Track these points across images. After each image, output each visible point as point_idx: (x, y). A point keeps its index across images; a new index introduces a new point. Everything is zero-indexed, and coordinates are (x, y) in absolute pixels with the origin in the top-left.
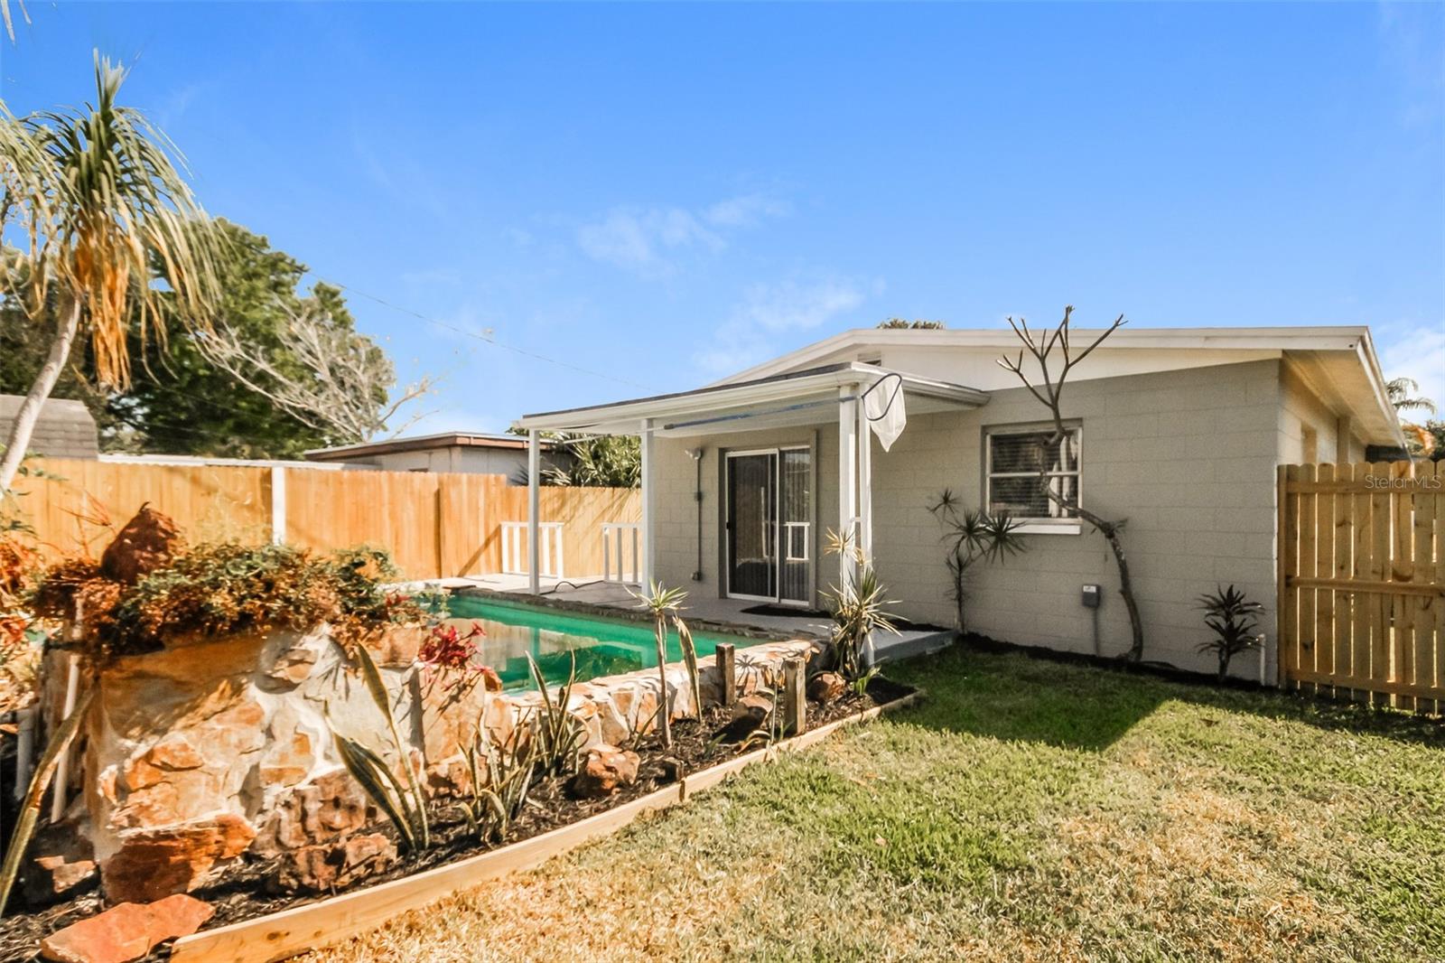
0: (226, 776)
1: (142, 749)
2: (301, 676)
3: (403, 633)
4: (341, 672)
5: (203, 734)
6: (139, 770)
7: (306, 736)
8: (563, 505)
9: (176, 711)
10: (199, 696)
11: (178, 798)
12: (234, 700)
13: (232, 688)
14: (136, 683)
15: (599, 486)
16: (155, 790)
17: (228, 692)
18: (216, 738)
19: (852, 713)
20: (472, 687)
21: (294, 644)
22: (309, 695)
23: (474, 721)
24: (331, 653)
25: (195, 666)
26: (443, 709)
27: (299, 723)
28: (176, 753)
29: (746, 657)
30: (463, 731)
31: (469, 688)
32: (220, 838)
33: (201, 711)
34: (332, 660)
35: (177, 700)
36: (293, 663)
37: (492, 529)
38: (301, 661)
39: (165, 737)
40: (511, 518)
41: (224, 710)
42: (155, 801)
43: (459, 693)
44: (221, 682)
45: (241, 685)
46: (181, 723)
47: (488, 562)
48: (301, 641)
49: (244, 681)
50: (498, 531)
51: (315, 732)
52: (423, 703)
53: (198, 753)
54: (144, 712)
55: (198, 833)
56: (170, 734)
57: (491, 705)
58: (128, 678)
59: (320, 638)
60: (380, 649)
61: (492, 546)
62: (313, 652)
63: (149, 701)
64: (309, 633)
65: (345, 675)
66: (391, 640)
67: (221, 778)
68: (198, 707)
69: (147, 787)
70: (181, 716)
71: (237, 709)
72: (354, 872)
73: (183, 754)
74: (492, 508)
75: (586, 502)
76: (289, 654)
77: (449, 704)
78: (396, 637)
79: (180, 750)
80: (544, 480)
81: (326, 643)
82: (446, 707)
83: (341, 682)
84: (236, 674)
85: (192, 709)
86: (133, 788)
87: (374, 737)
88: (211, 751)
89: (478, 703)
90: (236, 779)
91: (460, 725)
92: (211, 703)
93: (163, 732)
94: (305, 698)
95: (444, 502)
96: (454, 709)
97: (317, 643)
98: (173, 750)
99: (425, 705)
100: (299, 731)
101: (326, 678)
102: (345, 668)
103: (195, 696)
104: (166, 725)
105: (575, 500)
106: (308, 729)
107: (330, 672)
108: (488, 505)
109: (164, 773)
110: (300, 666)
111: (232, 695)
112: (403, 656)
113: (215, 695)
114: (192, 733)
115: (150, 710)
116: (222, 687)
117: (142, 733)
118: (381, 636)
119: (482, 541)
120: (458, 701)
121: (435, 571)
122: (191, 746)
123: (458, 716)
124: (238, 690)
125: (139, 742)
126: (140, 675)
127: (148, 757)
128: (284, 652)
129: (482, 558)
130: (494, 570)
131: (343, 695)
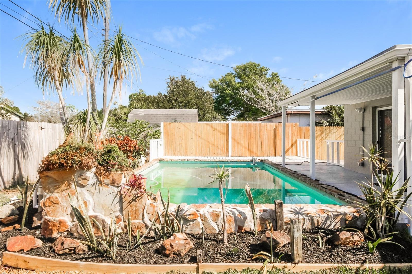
0: (66, 208)
1: (48, 196)
2: (86, 184)
3: (117, 175)
4: (98, 184)
5: (61, 195)
6: (47, 201)
7: (86, 202)
8: (322, 133)
9: (55, 188)
10: (60, 184)
11: (55, 211)
12: (68, 187)
13: (68, 184)
14: (47, 178)
15: (340, 126)
16: (51, 207)
17: (67, 185)
18: (64, 197)
19: (354, 262)
20: (142, 198)
21: (83, 173)
22: (88, 190)
23: (141, 210)
24: (94, 178)
25: (59, 176)
26: (130, 203)
27: (85, 198)
28: (55, 199)
29: (301, 209)
30: (137, 212)
31: (140, 198)
32: (59, 225)
33: (61, 189)
34: (95, 180)
35: (56, 185)
36: (83, 179)
37: (294, 141)
38: (85, 179)
39: (53, 194)
40: (301, 138)
41: (66, 190)
42: (50, 210)
43: (136, 199)
44: (65, 182)
45: (70, 183)
46: (56, 191)
47: (292, 152)
48: (86, 173)
49: (71, 182)
50: (296, 142)
51: (89, 201)
52: (123, 199)
53: (60, 200)
54: (48, 186)
55: (54, 222)
56: (54, 193)
57: (149, 205)
58: (45, 177)
59: (91, 173)
60: (109, 179)
61: (294, 147)
62: (88, 177)
63: (49, 184)
64: (88, 171)
65: (99, 185)
66: (112, 176)
67: (65, 209)
68: (60, 187)
69: (49, 206)
70: (56, 189)
71: (70, 190)
72: (64, 251)
73: (56, 199)
74: (294, 134)
75: (332, 132)
76: (81, 176)
77: (132, 202)
78: (114, 175)
79: (56, 198)
80: (317, 124)
81: (93, 174)
82: (131, 203)
83: (97, 187)
84: (69, 180)
85: (59, 188)
86: (46, 206)
87: (107, 207)
88: (63, 200)
89: (143, 203)
90: (69, 210)
91: (136, 210)
92: (63, 187)
93: (52, 192)
94: (87, 190)
95: (277, 132)
96: (134, 204)
97: (90, 175)
98: (54, 198)
99: (123, 200)
100: (84, 200)
101: (93, 185)
102: (99, 183)
103: (59, 184)
104: (53, 191)
105: (328, 131)
106: (87, 200)
107: (94, 184)
108: (292, 133)
109: (52, 204)
110: (85, 181)
111: (68, 186)
112: (117, 183)
113: (64, 185)
114: (59, 194)
115: (50, 186)
116: (66, 183)
117: (48, 192)
118: (109, 174)
119: (290, 145)
120: (136, 201)
121: (273, 154)
122: (58, 198)
123: (136, 207)
124: (69, 185)
125: (48, 194)
126: (47, 176)
127: (49, 198)
128: (80, 176)
129: (290, 150)
130: (294, 155)
131: (98, 192)
